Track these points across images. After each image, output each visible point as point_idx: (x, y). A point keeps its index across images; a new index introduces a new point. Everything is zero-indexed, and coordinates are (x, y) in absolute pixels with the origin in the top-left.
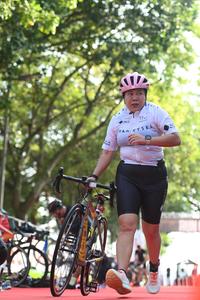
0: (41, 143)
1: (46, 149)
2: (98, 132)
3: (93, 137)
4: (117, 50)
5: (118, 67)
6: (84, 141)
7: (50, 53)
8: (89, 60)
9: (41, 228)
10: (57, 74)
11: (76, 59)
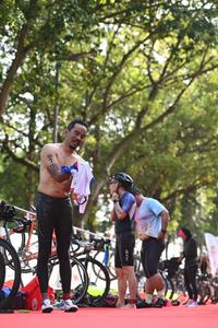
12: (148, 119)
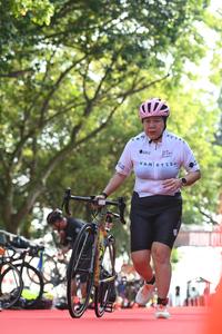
0: (35, 147)
1: (40, 154)
2: (98, 134)
3: (93, 140)
4: (119, 43)
5: (121, 62)
6: (83, 145)
7: (45, 46)
8: (87, 54)
9: (35, 242)
10: (52, 70)
11: (74, 53)
12: (82, 134)
